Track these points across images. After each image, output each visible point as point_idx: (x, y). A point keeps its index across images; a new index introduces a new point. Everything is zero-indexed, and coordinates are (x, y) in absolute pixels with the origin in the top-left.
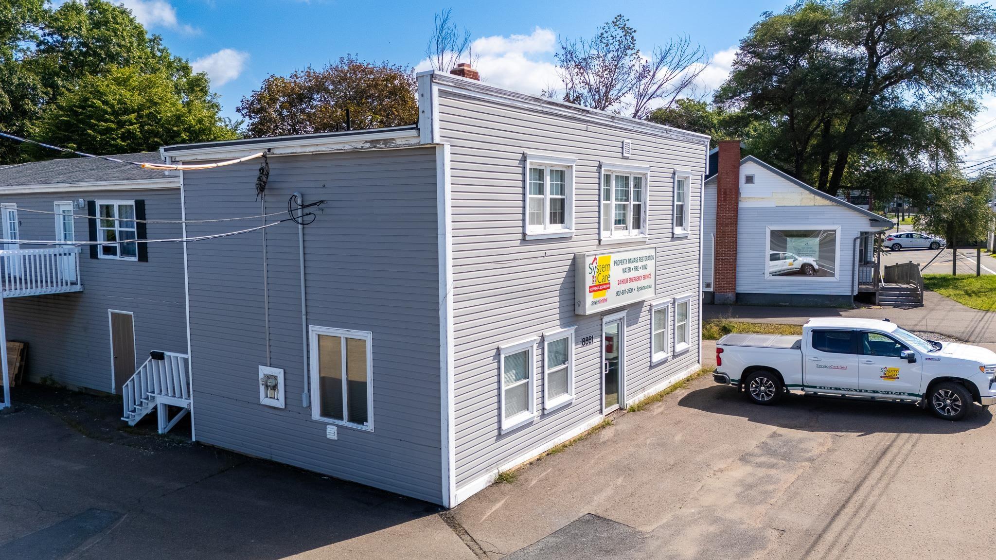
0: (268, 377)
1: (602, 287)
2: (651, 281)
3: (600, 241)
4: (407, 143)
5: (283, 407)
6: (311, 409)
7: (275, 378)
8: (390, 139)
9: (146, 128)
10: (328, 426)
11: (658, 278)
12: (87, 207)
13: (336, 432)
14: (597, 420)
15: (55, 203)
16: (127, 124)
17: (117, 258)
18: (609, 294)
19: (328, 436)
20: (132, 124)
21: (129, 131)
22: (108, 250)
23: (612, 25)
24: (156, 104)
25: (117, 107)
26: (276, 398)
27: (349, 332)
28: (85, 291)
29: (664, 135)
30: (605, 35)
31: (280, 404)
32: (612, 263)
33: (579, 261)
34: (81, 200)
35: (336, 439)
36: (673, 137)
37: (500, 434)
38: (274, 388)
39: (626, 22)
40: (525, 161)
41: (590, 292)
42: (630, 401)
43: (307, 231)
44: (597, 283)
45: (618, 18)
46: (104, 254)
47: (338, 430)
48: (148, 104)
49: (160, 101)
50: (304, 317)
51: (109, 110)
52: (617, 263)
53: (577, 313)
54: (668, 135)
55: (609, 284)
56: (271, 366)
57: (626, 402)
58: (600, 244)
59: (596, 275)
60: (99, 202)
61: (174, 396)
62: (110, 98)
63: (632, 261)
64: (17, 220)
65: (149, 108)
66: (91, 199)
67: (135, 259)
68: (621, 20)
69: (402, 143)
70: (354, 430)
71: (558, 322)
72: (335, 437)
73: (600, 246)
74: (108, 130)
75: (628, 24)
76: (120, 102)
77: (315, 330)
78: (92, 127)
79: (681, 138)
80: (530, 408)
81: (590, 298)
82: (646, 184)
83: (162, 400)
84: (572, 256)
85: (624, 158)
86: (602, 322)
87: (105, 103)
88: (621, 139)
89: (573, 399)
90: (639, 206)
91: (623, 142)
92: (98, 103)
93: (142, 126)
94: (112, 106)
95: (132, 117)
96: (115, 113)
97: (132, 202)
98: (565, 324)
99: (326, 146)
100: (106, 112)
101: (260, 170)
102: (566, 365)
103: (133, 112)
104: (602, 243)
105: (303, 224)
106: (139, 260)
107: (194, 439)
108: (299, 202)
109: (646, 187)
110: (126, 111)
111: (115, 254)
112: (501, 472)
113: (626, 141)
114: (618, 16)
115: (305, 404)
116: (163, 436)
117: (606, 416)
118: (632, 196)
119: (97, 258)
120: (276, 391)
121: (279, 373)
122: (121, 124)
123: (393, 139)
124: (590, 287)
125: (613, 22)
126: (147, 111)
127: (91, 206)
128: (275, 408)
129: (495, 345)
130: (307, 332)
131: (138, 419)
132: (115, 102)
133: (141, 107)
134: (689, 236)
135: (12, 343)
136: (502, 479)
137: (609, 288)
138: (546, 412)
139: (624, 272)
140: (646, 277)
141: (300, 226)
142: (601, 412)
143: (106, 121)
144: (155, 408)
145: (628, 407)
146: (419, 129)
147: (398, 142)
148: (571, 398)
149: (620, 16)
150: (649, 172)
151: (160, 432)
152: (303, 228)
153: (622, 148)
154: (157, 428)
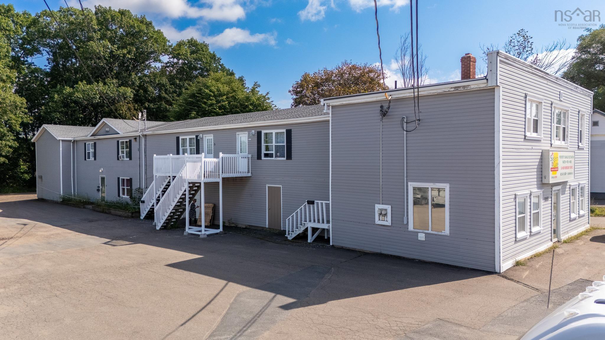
0: (381, 210)
1: (555, 169)
2: (572, 170)
3: (551, 144)
4: (478, 87)
5: (390, 225)
6: (408, 225)
7: (386, 210)
8: (467, 86)
9: (231, 103)
10: (419, 234)
11: (576, 170)
12: (256, 134)
13: (424, 236)
14: (550, 244)
15: (237, 133)
16: (222, 101)
17: (273, 159)
18: (558, 174)
19: (419, 239)
20: (224, 101)
21: (223, 105)
22: (266, 155)
23: (517, 35)
24: (234, 91)
25: (216, 93)
26: (385, 220)
27: (435, 185)
28: (252, 176)
29: (575, 90)
30: (513, 41)
31: (389, 223)
32: (559, 157)
33: (544, 154)
34: (253, 131)
35: (424, 240)
36: (579, 91)
37: (516, 241)
38: (385, 215)
39: (526, 33)
40: (526, 97)
41: (551, 171)
42: (563, 238)
43: (408, 135)
44: (554, 167)
45: (521, 31)
46: (264, 157)
47: (425, 235)
48: (232, 91)
49: (236, 89)
50: (405, 178)
51: (212, 94)
52: (561, 157)
53: (543, 182)
54: (577, 90)
55: (558, 168)
56: (382, 204)
57: (562, 238)
58: (551, 146)
59: (553, 162)
60: (264, 132)
61: (319, 222)
62: (213, 88)
63: (566, 157)
64: (213, 143)
65: (232, 93)
66: (259, 130)
67: (285, 159)
68: (523, 32)
69: (475, 87)
70: (436, 235)
71: (536, 186)
72: (424, 239)
73: (552, 148)
74: (212, 105)
75: (528, 34)
76: (218, 90)
77: (412, 185)
78: (205, 103)
79: (582, 93)
80: (526, 230)
81: (551, 174)
82: (568, 116)
83: (310, 225)
84: (541, 151)
85: (561, 101)
86: (552, 190)
87: (211, 91)
88: (559, 90)
89: (541, 230)
90: (565, 128)
91: (560, 92)
92: (207, 91)
93: (229, 103)
94: (213, 92)
95: (225, 97)
96: (215, 96)
97: (284, 131)
98: (538, 188)
99: (426, 92)
100: (210, 95)
101: (381, 107)
102: (538, 211)
103: (224, 95)
104: (553, 146)
105: (406, 131)
106: (287, 159)
107: (331, 244)
108: (405, 121)
109: (568, 118)
110: (221, 95)
111: (272, 157)
112: (517, 261)
113: (561, 91)
114: (521, 30)
115: (405, 222)
116: (310, 243)
117: (554, 243)
118: (562, 122)
119: (261, 159)
120: (386, 217)
121: (388, 208)
122: (218, 102)
123: (469, 85)
124: (551, 168)
125: (518, 33)
126: (231, 95)
127: (259, 134)
128: (384, 226)
129: (514, 193)
130: (407, 186)
131: (294, 236)
132: (215, 90)
133: (228, 93)
134: (585, 149)
135: (208, 204)
136: (518, 264)
137: (558, 170)
138: (532, 234)
139: (563, 163)
140: (571, 167)
141: (405, 132)
142: (551, 241)
143: (211, 100)
144: (307, 228)
145: (562, 241)
146: (487, 80)
147: (472, 87)
148: (540, 229)
149: (523, 29)
150: (570, 110)
151: (309, 241)
152: (406, 134)
153: (560, 95)
154: (308, 240)
